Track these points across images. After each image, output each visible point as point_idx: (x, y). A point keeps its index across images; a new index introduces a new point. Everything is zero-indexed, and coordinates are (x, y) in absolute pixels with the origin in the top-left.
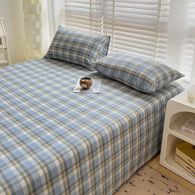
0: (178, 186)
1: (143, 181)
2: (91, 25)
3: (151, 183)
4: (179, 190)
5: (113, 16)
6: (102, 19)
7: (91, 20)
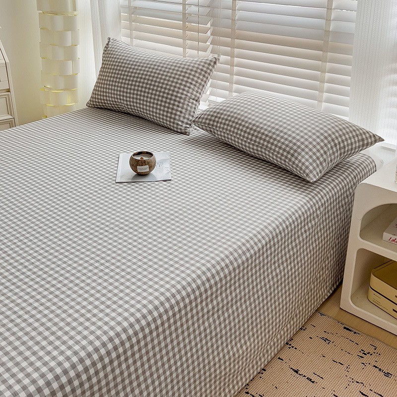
0: (377, 344)
1: (311, 338)
2: (184, 38)
3: (325, 341)
4: (380, 351)
5: (233, 20)
6: (209, 25)
7: (184, 28)
